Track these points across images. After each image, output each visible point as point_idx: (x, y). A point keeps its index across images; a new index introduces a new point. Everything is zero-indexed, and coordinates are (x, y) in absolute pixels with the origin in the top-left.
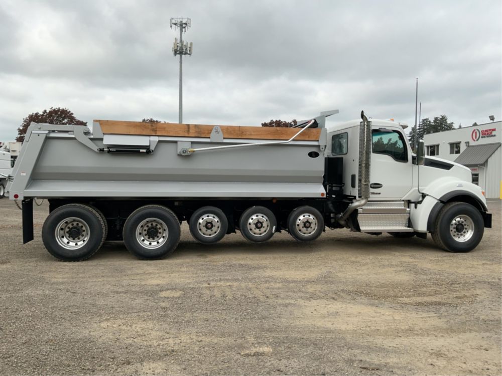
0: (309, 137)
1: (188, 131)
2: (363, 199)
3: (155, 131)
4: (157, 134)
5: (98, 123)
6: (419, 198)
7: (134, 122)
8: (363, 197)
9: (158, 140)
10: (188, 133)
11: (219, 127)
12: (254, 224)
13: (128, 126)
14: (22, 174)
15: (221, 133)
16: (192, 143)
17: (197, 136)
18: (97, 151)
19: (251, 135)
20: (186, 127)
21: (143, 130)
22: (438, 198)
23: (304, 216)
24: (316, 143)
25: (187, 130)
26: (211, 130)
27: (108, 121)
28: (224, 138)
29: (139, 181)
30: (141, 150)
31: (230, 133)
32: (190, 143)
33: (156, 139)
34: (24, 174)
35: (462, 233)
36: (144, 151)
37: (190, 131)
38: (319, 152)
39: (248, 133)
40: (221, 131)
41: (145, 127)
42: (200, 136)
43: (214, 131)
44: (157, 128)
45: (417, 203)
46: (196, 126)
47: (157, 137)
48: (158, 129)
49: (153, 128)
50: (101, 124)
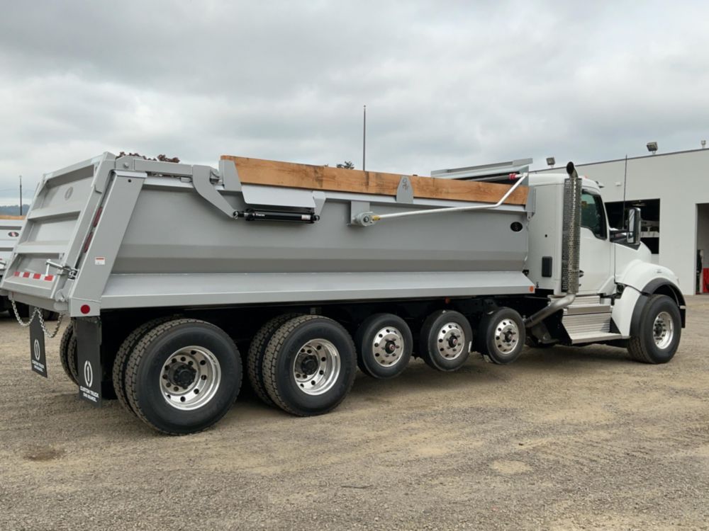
0: (515, 199)
1: (367, 184)
2: (569, 294)
3: (320, 180)
4: (324, 188)
5: (232, 163)
6: (613, 290)
7: (290, 164)
8: (569, 291)
9: (325, 199)
10: (367, 188)
11: (408, 178)
12: (447, 340)
13: (279, 170)
14: (97, 262)
15: (410, 188)
16: (372, 204)
17: (378, 192)
18: (231, 216)
19: (448, 193)
20: (365, 176)
21: (303, 179)
22: (641, 290)
23: (504, 324)
24: (521, 209)
25: (365, 181)
26: (398, 184)
27: (248, 159)
28: (415, 198)
29: (287, 272)
30: (304, 217)
31: (421, 189)
32: (369, 204)
33: (323, 196)
34: (102, 262)
35: (661, 336)
36: (308, 217)
37: (370, 183)
38: (522, 223)
39: (444, 190)
40: (410, 186)
41: (307, 175)
42: (382, 192)
43: (401, 184)
44: (323, 176)
45: (613, 298)
46: (378, 175)
47: (322, 193)
48: (324, 179)
49: (317, 175)
50: (237, 165)
